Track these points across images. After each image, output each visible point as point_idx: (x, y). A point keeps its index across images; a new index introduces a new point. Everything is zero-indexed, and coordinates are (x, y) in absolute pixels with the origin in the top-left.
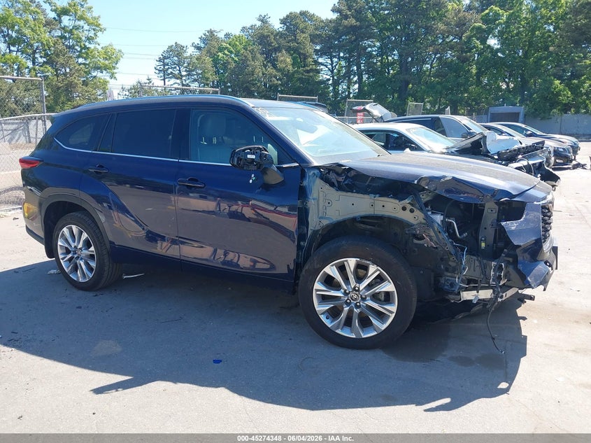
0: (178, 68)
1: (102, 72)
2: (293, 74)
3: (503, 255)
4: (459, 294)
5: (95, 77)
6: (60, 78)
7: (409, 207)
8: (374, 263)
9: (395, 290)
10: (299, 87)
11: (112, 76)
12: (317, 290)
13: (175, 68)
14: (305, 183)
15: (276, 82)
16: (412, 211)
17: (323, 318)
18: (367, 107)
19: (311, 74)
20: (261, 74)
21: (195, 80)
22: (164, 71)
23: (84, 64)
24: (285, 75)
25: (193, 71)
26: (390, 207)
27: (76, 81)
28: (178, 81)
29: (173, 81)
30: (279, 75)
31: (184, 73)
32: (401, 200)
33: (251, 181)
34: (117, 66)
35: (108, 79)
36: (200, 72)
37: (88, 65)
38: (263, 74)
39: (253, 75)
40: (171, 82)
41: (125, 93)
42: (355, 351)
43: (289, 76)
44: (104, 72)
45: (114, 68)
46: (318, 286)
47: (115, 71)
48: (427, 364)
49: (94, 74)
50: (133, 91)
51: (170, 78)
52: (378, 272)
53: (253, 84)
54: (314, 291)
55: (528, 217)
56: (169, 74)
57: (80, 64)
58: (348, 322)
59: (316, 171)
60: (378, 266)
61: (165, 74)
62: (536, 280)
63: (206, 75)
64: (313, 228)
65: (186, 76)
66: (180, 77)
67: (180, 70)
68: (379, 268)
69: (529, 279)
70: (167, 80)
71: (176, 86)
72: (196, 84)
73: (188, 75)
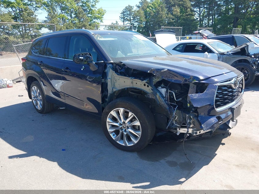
0: (129, 16)
1: (97, 20)
2: (180, 17)
3: (191, 111)
4: (176, 129)
5: (95, 22)
6: (80, 23)
7: (147, 84)
8: (131, 111)
9: (140, 125)
10: (183, 23)
11: (101, 21)
12: (108, 122)
13: (128, 16)
14: (106, 71)
15: (172, 21)
16: (148, 86)
17: (111, 135)
18: (200, 31)
19: (189, 16)
20: (165, 17)
21: (137, 22)
22: (124, 18)
23: (90, 17)
24: (176, 17)
25: (135, 17)
26: (139, 84)
27: (86, 24)
28: (129, 22)
29: (127, 22)
30: (173, 17)
31: (132, 19)
32: (142, 80)
33: (82, 69)
34: (103, 17)
35: (100, 22)
36: (139, 18)
37: (92, 17)
38: (166, 17)
39: (162, 18)
40: (126, 22)
41: (106, 28)
42: (125, 152)
43: (178, 18)
44: (98, 19)
45: (102, 18)
46: (108, 120)
47: (102, 19)
48: (153, 163)
49: (94, 21)
50: (110, 27)
51: (126, 21)
52: (133, 116)
53: (162, 22)
54: (107, 122)
55: (207, 92)
56: (125, 19)
57: (89, 17)
58: (122, 138)
59: (111, 65)
60: (132, 112)
61: (124, 19)
62: (206, 127)
63: (141, 19)
64: (110, 93)
65: (132, 20)
66: (130, 20)
67: (130, 17)
68: (133, 114)
69: (203, 125)
70: (124, 22)
71: (128, 24)
72: (137, 23)
73: (133, 19)
